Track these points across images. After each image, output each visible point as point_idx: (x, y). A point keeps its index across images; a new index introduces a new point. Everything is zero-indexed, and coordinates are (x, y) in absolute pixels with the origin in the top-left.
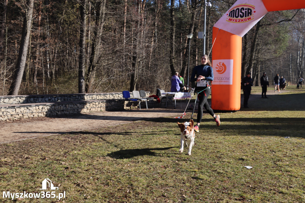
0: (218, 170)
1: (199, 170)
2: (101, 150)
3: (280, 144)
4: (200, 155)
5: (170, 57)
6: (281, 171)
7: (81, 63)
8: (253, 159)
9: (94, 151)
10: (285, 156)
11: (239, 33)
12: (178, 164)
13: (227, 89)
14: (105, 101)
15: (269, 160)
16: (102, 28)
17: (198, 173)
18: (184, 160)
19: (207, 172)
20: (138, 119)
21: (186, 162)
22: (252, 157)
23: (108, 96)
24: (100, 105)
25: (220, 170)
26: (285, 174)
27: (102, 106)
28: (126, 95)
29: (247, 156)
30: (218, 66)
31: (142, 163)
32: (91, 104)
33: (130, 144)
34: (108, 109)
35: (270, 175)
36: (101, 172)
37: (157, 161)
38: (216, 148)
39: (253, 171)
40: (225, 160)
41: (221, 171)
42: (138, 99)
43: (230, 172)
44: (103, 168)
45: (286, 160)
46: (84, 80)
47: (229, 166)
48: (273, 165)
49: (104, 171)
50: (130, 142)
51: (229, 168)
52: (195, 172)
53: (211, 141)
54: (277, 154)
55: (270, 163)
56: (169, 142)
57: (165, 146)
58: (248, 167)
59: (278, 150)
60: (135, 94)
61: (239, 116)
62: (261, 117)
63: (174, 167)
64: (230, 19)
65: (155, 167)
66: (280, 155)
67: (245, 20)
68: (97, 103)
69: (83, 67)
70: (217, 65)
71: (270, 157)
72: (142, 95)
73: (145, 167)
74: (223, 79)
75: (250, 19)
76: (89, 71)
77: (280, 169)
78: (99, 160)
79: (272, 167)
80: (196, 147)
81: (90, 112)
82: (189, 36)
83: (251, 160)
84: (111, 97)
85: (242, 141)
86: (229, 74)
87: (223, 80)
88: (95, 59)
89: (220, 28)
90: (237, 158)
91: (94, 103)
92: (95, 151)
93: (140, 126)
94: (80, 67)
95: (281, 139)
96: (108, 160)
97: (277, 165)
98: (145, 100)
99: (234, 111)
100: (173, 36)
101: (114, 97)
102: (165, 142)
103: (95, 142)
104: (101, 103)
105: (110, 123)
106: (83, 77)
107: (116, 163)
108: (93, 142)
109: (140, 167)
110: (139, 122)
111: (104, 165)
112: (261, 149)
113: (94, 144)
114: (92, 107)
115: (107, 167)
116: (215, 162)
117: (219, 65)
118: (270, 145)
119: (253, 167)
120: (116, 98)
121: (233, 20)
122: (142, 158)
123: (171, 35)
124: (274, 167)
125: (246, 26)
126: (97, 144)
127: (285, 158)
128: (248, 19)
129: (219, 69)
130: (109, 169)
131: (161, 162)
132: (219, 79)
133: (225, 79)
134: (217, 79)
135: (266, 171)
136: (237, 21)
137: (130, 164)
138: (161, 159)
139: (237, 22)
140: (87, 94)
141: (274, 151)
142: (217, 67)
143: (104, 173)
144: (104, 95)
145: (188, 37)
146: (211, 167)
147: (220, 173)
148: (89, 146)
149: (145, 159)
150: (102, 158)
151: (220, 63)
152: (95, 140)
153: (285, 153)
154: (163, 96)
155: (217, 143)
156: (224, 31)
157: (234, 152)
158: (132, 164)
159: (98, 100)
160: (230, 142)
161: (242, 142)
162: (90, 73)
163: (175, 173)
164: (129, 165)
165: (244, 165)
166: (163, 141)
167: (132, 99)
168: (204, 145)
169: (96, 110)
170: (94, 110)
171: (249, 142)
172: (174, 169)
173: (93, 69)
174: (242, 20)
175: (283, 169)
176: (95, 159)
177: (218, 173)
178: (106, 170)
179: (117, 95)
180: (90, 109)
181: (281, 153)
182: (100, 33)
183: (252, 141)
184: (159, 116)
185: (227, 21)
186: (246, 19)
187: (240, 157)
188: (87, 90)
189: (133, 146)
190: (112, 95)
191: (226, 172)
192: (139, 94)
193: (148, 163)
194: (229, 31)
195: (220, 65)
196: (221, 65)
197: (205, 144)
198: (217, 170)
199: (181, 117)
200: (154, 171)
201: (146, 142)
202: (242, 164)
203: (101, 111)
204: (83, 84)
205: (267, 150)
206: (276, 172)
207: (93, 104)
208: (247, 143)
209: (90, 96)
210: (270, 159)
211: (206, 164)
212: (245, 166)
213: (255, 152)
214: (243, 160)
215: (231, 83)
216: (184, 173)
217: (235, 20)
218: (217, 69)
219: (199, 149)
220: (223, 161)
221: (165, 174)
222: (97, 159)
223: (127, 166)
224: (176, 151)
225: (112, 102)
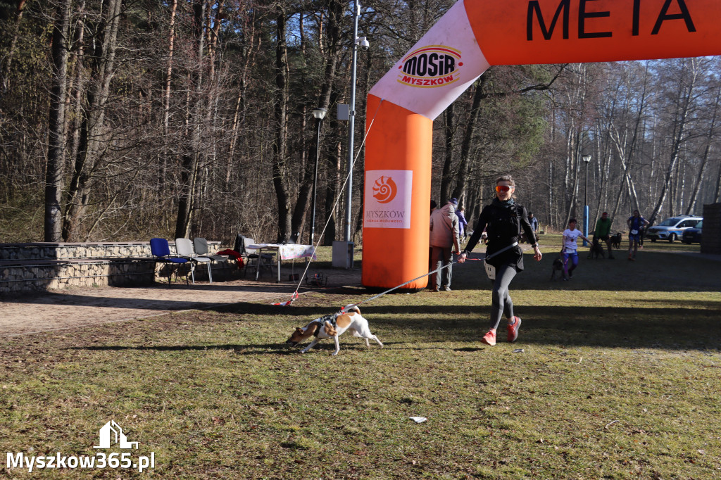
0: (348, 427)
1: (302, 427)
2: (74, 381)
3: (499, 367)
4: (313, 392)
5: (275, 160)
6: (490, 426)
7: (52, 168)
8: (434, 401)
9: (55, 383)
10: (506, 392)
11: (426, 111)
12: (254, 414)
13: (397, 240)
14: (107, 262)
15: (468, 403)
16: (107, 85)
17: (298, 433)
18: (272, 404)
19: (321, 432)
20: (185, 305)
21: (276, 409)
22: (433, 395)
23: (116, 250)
24: (92, 272)
25: (352, 426)
26: (497, 433)
27: (98, 273)
28: (160, 248)
29: (421, 394)
30: (379, 185)
31: (169, 412)
32: (69, 268)
33: (149, 365)
34: (115, 282)
35: (464, 436)
36: (62, 434)
37: (205, 407)
38: (354, 375)
39: (427, 428)
40: (367, 403)
41: (354, 429)
42: (188, 259)
43: (375, 430)
44: (67, 425)
45: (505, 403)
46: (59, 209)
47: (373, 418)
48: (475, 412)
49: (69, 432)
50: (151, 361)
51: (374, 422)
52: (292, 431)
53: (347, 359)
54: (488, 389)
55: (469, 410)
56: (246, 360)
57: (233, 370)
58: (418, 419)
59: (494, 379)
60: (183, 247)
61: (424, 301)
62: (472, 305)
63: (243, 421)
64: (405, 77)
65: (197, 421)
66: (495, 392)
67: (441, 82)
68: (85, 267)
69: (58, 178)
70: (376, 182)
71: (472, 395)
72: (199, 249)
73: (175, 419)
74: (388, 214)
75: (451, 78)
76: (72, 187)
77: (488, 422)
78: (62, 404)
79: (473, 419)
80: (308, 374)
81: (67, 288)
82: (317, 114)
83: (427, 401)
84: (124, 253)
85: (417, 358)
86: (403, 204)
87: (390, 219)
88: (89, 159)
89: (383, 98)
90: (398, 398)
91: (78, 267)
92: (58, 383)
93: (184, 322)
94: (51, 179)
95: (506, 355)
96: (86, 405)
97: (484, 413)
98: (206, 261)
99: (414, 290)
100: (281, 113)
101: (132, 253)
102: (235, 362)
103: (63, 362)
104: (96, 268)
105: (113, 317)
106: (57, 202)
107: (104, 412)
108: (60, 361)
109: (161, 420)
110: (184, 314)
111: (71, 417)
112: (456, 378)
113: (60, 365)
114: (72, 275)
115: (80, 421)
116: (344, 409)
117: (380, 182)
118: (479, 367)
119: (430, 419)
120: (135, 255)
121: (414, 81)
122: (170, 400)
123: (277, 110)
124: (475, 418)
125: (442, 96)
126: (68, 366)
127: (504, 398)
128: (447, 81)
129: (379, 191)
130: (83, 426)
131: (216, 407)
132: (379, 214)
133: (393, 214)
134: (375, 215)
135: (457, 427)
136: (421, 83)
137: (140, 413)
138: (217, 402)
139: (422, 85)
140: (62, 244)
141: (483, 382)
142: (376, 187)
143: (67, 436)
144: (106, 247)
145: (315, 116)
146: (333, 419)
147: (350, 433)
148: (45, 371)
149: (179, 402)
150: (71, 401)
151: (382, 177)
152: (65, 356)
153: (507, 387)
154: (250, 251)
155: (360, 363)
156: (393, 106)
157: (394, 384)
158: (142, 414)
159: (90, 259)
160: (389, 361)
161: (416, 360)
162: (76, 192)
163: (245, 434)
164: (135, 416)
165: (409, 414)
166: (231, 359)
167: (175, 259)
168: (328, 369)
169: (83, 284)
170: (76, 282)
171: (433, 363)
172: (242, 426)
173: (83, 185)
174: (433, 82)
175: (494, 422)
176: (52, 403)
177: (346, 434)
178: (73, 430)
179: (139, 248)
180: (65, 281)
181: (499, 385)
182: (102, 96)
183: (440, 360)
184: (236, 301)
185: (398, 81)
186: (442, 80)
187: (405, 397)
188: (65, 236)
189: (157, 370)
190: (127, 247)
191: (366, 430)
192: (192, 247)
193: (184, 412)
194: (403, 105)
195: (383, 182)
196: (385, 183)
197: (330, 366)
198: (345, 427)
199: (287, 303)
200: (193, 430)
201: (190, 361)
202: (405, 411)
203: (95, 285)
204: (56, 219)
205: (470, 379)
206: (478, 430)
207: (75, 270)
208: (429, 363)
209: (70, 250)
210: (471, 399)
211: (323, 413)
212: (411, 415)
213: (440, 384)
214: (409, 402)
215: (408, 226)
216: (264, 435)
217: (418, 81)
218: (376, 193)
219: (313, 377)
220: (362, 406)
221: (220, 436)
222: (56, 403)
223: (130, 419)
224: (258, 383)
225: (123, 264)
